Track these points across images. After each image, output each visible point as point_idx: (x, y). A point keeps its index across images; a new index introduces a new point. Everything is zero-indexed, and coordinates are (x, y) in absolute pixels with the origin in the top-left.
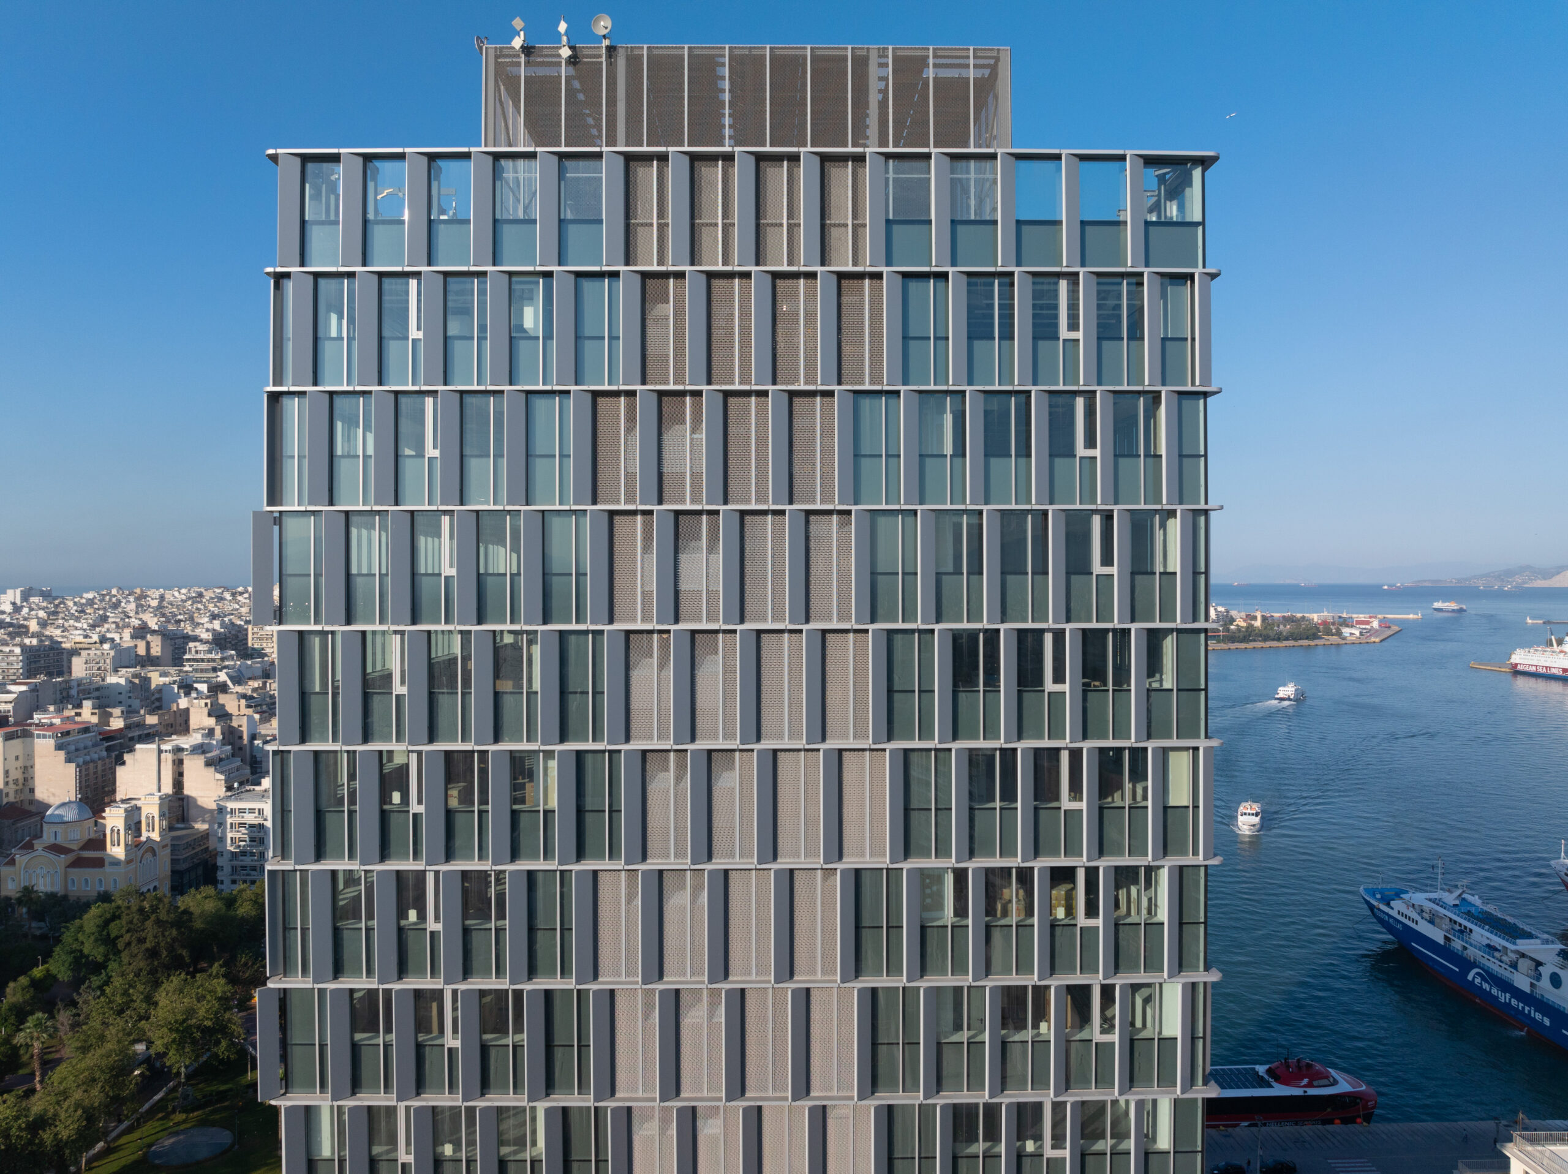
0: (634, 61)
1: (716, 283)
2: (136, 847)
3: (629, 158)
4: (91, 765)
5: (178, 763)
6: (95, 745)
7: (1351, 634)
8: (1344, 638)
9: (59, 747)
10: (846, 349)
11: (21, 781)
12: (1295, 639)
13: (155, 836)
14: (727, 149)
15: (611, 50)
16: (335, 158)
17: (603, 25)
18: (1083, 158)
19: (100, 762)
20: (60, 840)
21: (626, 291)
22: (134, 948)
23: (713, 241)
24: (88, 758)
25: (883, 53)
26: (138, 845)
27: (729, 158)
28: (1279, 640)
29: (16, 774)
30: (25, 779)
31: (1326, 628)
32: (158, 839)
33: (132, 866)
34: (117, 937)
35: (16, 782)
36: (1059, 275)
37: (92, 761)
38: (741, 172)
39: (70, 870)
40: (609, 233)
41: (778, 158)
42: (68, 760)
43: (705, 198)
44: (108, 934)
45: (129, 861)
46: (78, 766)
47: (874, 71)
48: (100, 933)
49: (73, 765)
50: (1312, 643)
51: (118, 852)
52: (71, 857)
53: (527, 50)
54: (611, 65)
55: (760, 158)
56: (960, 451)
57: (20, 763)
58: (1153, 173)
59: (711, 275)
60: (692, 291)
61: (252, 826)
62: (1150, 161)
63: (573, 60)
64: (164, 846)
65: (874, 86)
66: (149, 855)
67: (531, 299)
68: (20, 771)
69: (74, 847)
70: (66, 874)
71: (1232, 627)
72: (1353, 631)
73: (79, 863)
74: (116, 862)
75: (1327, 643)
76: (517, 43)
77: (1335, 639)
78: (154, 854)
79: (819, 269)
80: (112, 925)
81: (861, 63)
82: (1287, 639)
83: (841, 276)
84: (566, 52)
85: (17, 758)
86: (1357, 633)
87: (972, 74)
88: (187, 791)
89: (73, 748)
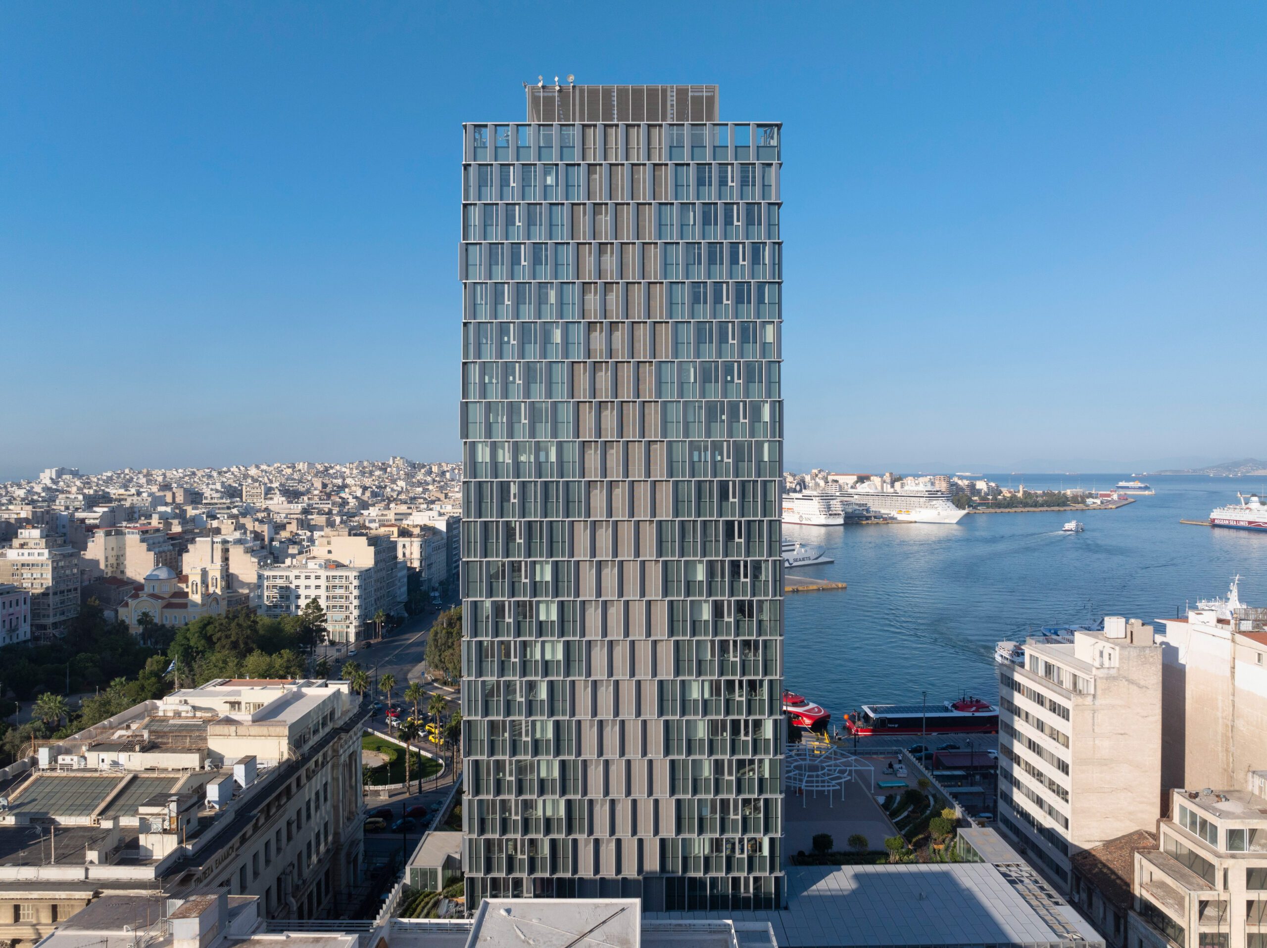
0: (582, 91)
1: (613, 167)
2: (206, 596)
3: (584, 126)
4: (163, 555)
5: (226, 551)
6: (164, 542)
7: (1094, 503)
8: (1088, 506)
9: (142, 541)
10: (656, 189)
11: (115, 565)
12: (1049, 506)
13: (218, 591)
14: (616, 122)
15: (574, 87)
16: (486, 126)
17: (571, 78)
18: (736, 125)
19: (168, 554)
20: (157, 591)
21: (583, 170)
22: (224, 641)
23: (612, 154)
24: (161, 549)
25: (672, 87)
26: (209, 595)
27: (617, 126)
28: (1036, 506)
29: (112, 560)
30: (118, 564)
31: (1075, 499)
32: (220, 593)
33: (205, 608)
34: (212, 635)
35: (112, 566)
36: (728, 164)
37: (164, 552)
38: (621, 130)
39: (165, 610)
40: (577, 151)
41: (634, 126)
42: (149, 550)
43: (609, 139)
44: (206, 634)
45: (203, 605)
46: (155, 554)
47: (669, 93)
48: (201, 633)
49: (152, 553)
50: (1062, 509)
51: (197, 598)
52: (165, 602)
53: (543, 87)
54: (574, 92)
55: (627, 126)
56: (695, 224)
57: (114, 553)
58: (762, 130)
59: (611, 165)
60: (605, 170)
61: (281, 588)
62: (759, 126)
63: (560, 91)
64: (224, 599)
65: (669, 98)
66: (214, 603)
67: (550, 174)
68: (114, 558)
69: (166, 596)
70: (162, 613)
71: (999, 497)
72: (1095, 501)
73: (169, 606)
74: (195, 605)
75: (1073, 508)
76: (540, 85)
77: (1081, 506)
78: (218, 603)
79: (647, 162)
80: (208, 628)
81: (664, 91)
82: (1042, 506)
83: (655, 165)
84: (557, 88)
85: (113, 549)
86: (1098, 501)
87: (705, 94)
88: (231, 571)
89: (151, 542)
